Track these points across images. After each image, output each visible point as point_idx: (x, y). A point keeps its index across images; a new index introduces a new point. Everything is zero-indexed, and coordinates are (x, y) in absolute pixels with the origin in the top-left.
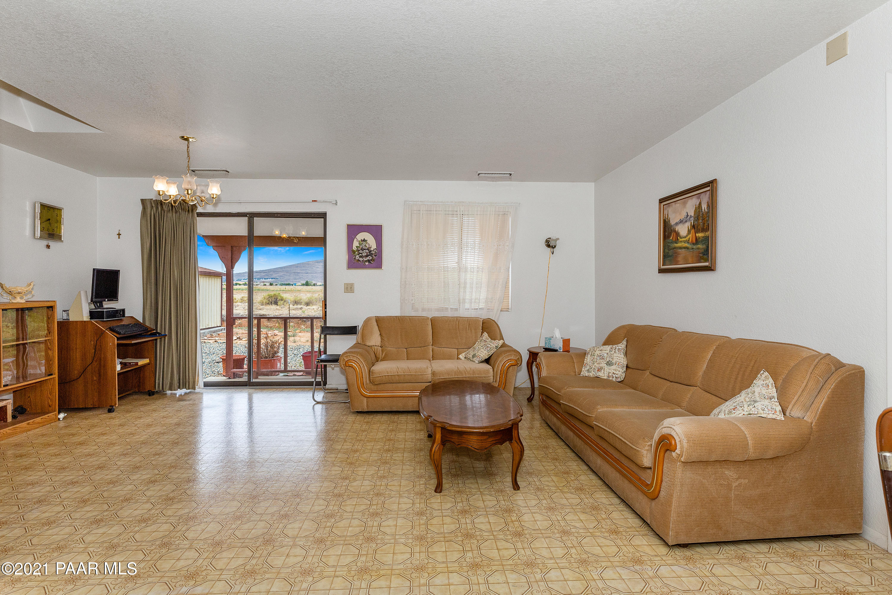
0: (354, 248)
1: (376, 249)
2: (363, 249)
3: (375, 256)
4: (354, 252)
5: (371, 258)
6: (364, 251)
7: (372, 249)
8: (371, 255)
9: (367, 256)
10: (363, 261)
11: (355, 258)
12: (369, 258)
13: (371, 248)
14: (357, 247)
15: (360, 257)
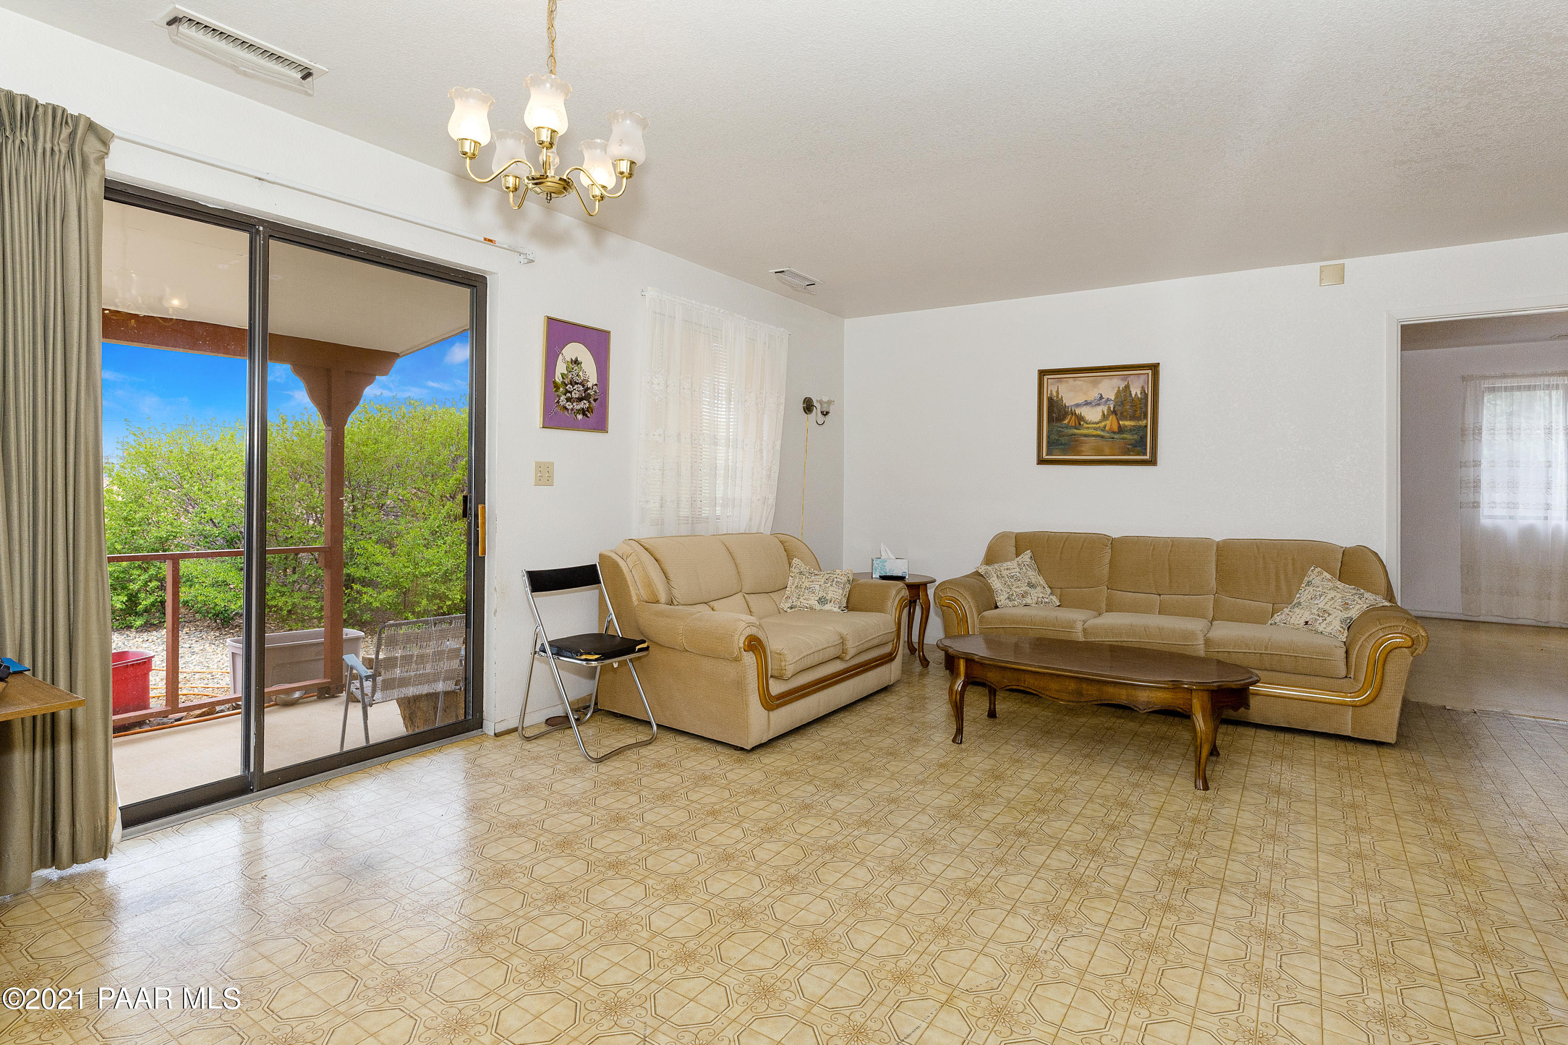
0: (558, 379)
1: (596, 385)
2: (573, 383)
3: (595, 400)
4: (557, 386)
5: (587, 405)
6: (576, 386)
7: (590, 385)
8: (587, 397)
9: (580, 399)
10: (572, 409)
11: (558, 402)
12: (584, 404)
13: (588, 381)
14: (563, 375)
15: (568, 400)
